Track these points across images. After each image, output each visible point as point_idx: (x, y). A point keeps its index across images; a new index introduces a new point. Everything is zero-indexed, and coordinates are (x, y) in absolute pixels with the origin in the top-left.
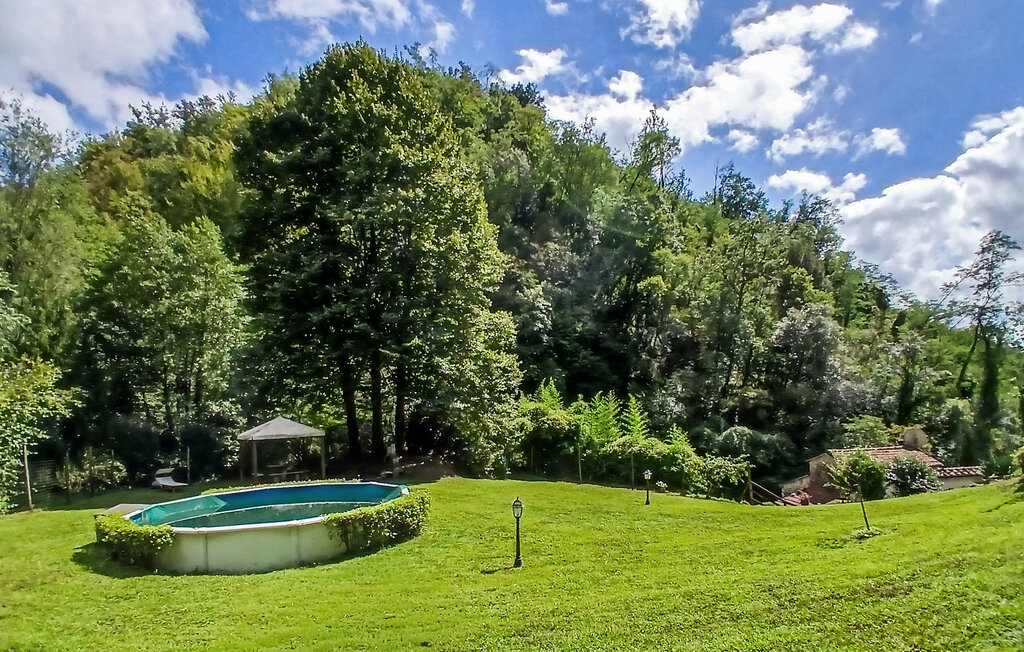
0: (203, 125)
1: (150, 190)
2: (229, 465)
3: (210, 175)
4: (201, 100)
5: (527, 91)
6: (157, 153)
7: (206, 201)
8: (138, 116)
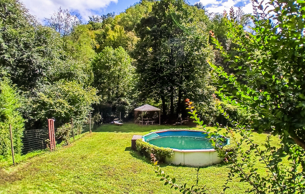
0: (108, 21)
1: (96, 39)
2: (125, 117)
3: (114, 34)
4: (108, 14)
5: (199, 5)
6: (97, 29)
7: (112, 41)
8: (91, 19)
